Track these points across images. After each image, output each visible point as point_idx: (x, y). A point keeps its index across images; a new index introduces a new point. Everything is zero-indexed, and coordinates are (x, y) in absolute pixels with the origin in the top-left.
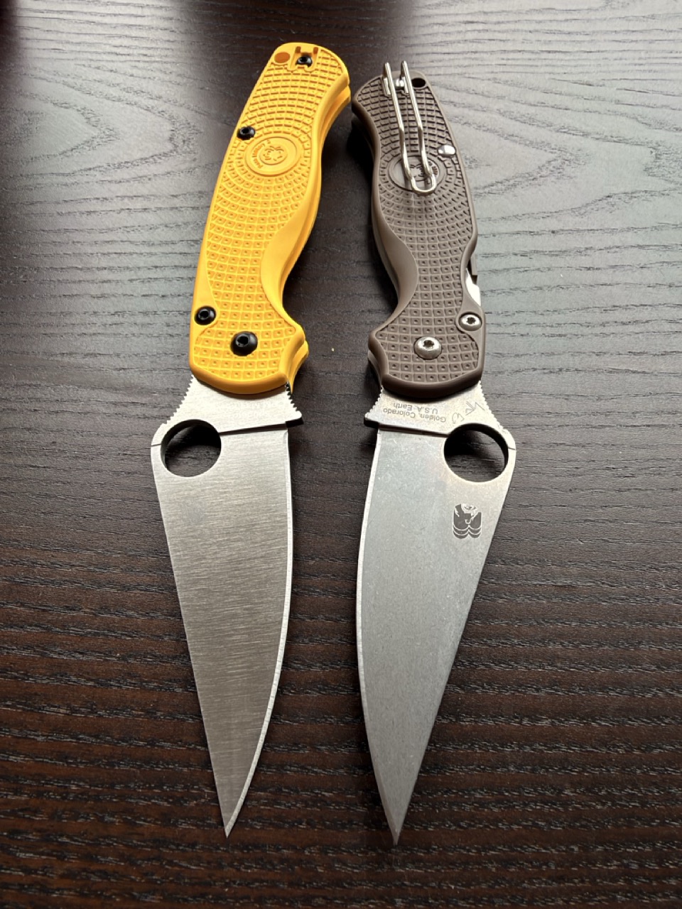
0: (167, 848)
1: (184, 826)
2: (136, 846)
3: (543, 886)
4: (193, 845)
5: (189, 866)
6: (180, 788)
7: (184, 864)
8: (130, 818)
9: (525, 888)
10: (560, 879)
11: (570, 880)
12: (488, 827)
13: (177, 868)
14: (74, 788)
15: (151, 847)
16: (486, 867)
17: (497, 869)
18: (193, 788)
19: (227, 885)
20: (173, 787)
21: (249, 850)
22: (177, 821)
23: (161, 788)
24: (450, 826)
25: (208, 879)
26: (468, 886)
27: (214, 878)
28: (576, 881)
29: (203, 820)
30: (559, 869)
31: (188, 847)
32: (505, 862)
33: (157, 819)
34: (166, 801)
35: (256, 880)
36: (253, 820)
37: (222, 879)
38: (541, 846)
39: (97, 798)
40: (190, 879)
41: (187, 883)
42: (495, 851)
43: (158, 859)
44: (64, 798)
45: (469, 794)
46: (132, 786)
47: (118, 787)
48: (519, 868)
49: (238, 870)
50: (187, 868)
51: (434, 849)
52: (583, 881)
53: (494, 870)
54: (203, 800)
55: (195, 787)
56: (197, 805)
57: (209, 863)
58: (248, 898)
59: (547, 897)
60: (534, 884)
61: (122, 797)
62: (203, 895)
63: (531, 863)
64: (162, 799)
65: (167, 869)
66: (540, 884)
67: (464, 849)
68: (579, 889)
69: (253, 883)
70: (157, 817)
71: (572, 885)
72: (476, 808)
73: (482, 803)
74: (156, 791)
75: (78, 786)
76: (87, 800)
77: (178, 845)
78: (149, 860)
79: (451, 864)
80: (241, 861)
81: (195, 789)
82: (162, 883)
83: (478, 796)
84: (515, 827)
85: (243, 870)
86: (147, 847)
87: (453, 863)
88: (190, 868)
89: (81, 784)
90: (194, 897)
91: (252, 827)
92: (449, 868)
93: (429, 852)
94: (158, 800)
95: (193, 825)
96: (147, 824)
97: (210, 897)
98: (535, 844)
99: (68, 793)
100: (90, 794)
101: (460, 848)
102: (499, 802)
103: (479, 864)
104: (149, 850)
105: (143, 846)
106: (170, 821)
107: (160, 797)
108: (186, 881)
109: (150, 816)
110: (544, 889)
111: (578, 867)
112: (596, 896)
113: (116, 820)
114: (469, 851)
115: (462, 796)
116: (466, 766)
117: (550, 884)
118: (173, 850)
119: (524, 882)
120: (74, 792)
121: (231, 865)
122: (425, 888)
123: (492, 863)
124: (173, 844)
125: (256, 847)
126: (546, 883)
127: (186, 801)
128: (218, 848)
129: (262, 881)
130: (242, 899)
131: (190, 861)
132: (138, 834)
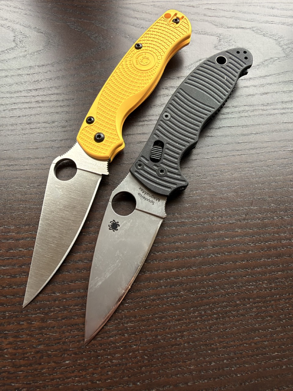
0: (44, 329)
1: (49, 322)
2: (33, 331)
3: (174, 323)
4: (53, 327)
5: (53, 334)
6: (46, 309)
7: (51, 334)
8: (29, 322)
9: (168, 325)
10: (179, 320)
11: (182, 320)
12: (155, 307)
13: (48, 336)
14: (7, 314)
15: (38, 330)
16: (155, 320)
17: (158, 320)
18: (51, 309)
19: (66, 339)
20: (44, 309)
21: (73, 326)
22: (47, 320)
23: (40, 310)
24: (143, 309)
25: (60, 338)
26: (149, 327)
27: (62, 337)
28: (184, 320)
29: (56, 319)
30: (179, 317)
31: (52, 328)
32: (161, 318)
33: (40, 321)
34: (42, 314)
35: (77, 335)
36: (74, 316)
37: (65, 337)
38: (173, 311)
39: (16, 317)
40: (54, 338)
41: (52, 340)
42: (158, 314)
43: (42, 334)
44: (4, 318)
45: (149, 298)
46: (29, 311)
47: (24, 312)
48: (166, 319)
49: (70, 333)
50: (52, 335)
51: (137, 317)
52: (186, 320)
53: (157, 320)
54: (55, 312)
55: (52, 308)
56: (53, 314)
57: (60, 332)
58: (75, 341)
59: (175, 326)
60: (171, 323)
61: (26, 315)
62: (58, 343)
63: (169, 317)
64: (41, 314)
65: (45, 336)
66: (172, 323)
67: (148, 315)
68: (185, 322)
69: (76, 337)
70: (40, 320)
71: (183, 321)
72: (151, 302)
73: (153, 300)
74: (38, 311)
75: (8, 313)
76: (13, 318)
77: (48, 328)
78: (38, 334)
79: (143, 321)
80: (71, 330)
81: (53, 309)
82: (43, 341)
83: (152, 298)
84: (164, 306)
85: (72, 333)
86: (37, 330)
87: (144, 320)
88: (53, 335)
89: (10, 313)
90: (56, 344)
91: (74, 318)
92: (143, 322)
93: (136, 318)
94: (39, 314)
95: (53, 321)
96: (36, 323)
97: (61, 343)
98: (171, 311)
99: (5, 317)
100: (14, 316)
101: (146, 315)
102: (159, 299)
103: (152, 319)
104: (38, 331)
105: (35, 330)
106: (44, 320)
107: (39, 313)
108: (52, 339)
109: (37, 320)
110: (174, 324)
111: (185, 316)
112: (190, 324)
113: (24, 323)
114: (149, 316)
115: (146, 299)
116: (148, 289)
117: (176, 322)
118: (46, 330)
119: (167, 323)
120: (7, 316)
121: (68, 332)
122: (135, 329)
123: (157, 318)
124: (46, 328)
125: (76, 325)
126: (174, 322)
127: (49, 313)
128: (62, 327)
129: (79, 335)
130: (72, 342)
131: (53, 333)
132: (33, 327)
